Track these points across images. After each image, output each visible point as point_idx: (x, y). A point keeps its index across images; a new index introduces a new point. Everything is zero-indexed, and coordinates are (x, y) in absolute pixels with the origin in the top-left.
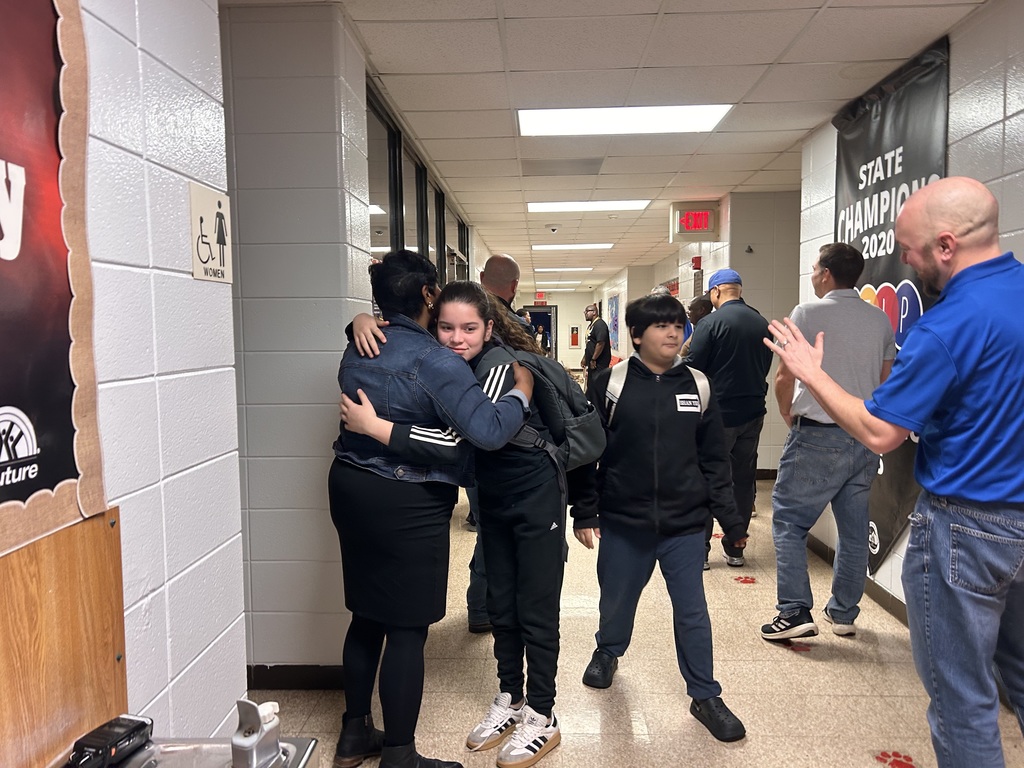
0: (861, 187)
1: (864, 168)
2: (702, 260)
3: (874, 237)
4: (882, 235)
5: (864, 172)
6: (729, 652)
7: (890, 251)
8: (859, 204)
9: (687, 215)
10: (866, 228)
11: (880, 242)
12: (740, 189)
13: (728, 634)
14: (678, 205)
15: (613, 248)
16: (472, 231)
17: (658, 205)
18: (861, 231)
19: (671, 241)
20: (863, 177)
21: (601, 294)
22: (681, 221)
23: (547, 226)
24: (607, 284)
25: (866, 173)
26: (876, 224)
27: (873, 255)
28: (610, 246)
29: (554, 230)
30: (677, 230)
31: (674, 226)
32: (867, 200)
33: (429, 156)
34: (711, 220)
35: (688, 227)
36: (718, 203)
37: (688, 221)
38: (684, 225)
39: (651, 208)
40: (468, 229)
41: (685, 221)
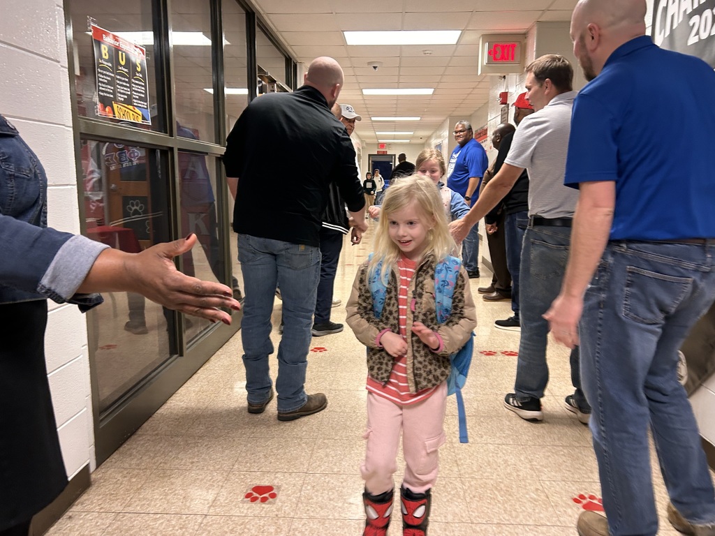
2: (509, 95)
3: (707, 13)
6: (505, 511)
9: (496, 46)
10: (695, 5)
12: (547, 17)
13: (507, 482)
14: (487, 37)
15: (434, 94)
16: (300, 68)
17: (472, 37)
19: (479, 73)
21: (429, 145)
22: (490, 53)
23: (369, 63)
24: (434, 135)
27: (704, 36)
28: (430, 91)
29: (375, 67)
30: (485, 61)
31: (483, 57)
34: (517, 51)
35: (495, 59)
36: (525, 35)
37: (495, 52)
38: (492, 57)
39: (462, 42)
40: (296, 65)
41: (492, 53)
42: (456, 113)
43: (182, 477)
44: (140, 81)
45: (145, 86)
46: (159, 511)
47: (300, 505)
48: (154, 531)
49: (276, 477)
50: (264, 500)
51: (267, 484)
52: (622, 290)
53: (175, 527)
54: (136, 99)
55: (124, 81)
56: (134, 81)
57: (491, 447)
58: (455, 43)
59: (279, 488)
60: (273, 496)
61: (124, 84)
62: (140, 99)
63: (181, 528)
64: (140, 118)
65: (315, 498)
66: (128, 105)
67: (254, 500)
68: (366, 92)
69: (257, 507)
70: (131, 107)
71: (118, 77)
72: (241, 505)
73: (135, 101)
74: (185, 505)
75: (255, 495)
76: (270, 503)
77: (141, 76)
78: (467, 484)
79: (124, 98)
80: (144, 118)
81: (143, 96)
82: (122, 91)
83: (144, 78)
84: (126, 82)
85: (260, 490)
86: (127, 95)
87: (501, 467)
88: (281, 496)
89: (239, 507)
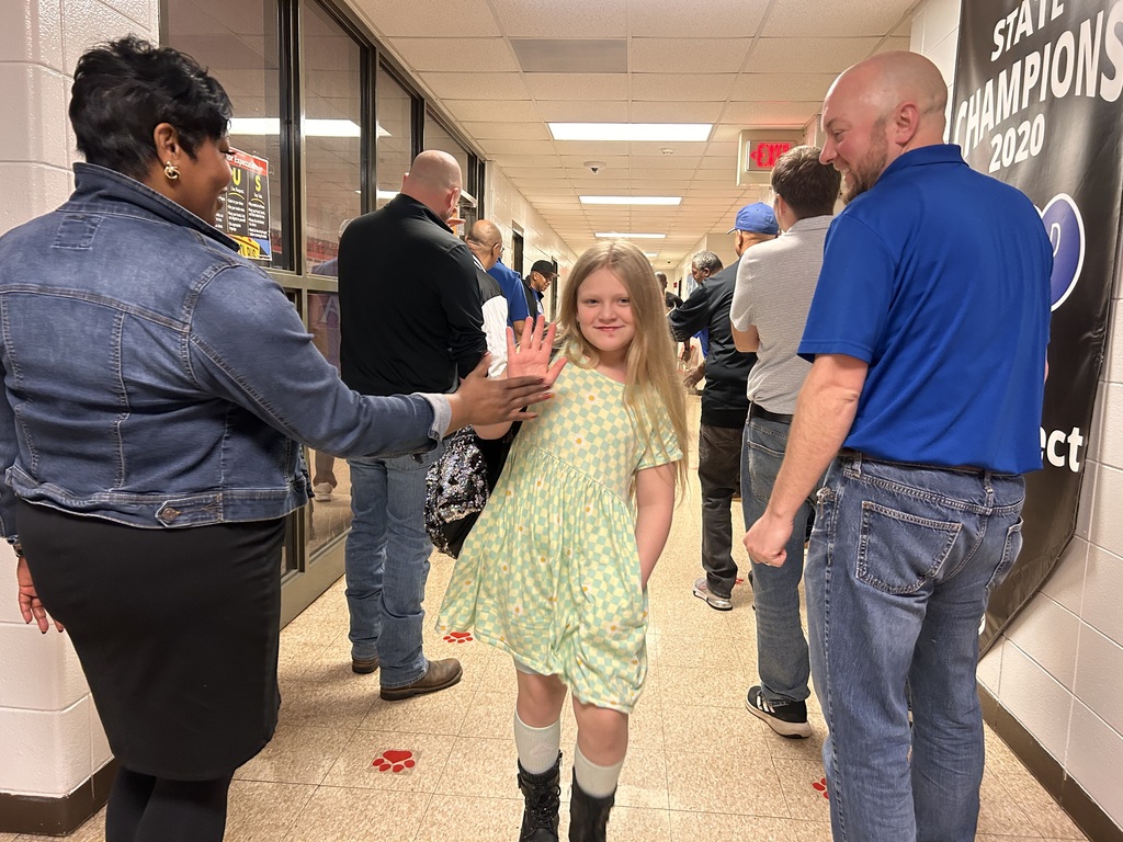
0: (995, 56)
1: (1001, 25)
3: (1011, 133)
4: (1025, 126)
5: (1001, 32)
7: (1035, 151)
8: (990, 84)
9: (761, 147)
10: (998, 121)
11: (1019, 139)
14: (749, 134)
15: (682, 204)
16: (489, 168)
17: (728, 133)
18: (991, 127)
19: (738, 182)
20: (998, 40)
22: (752, 155)
23: (586, 164)
25: (1004, 32)
26: (1015, 110)
27: (1007, 162)
28: (676, 201)
29: (594, 170)
30: (746, 167)
31: (744, 162)
32: (1003, 75)
33: (379, 31)
35: (760, 164)
36: (802, 132)
37: (760, 155)
38: (756, 161)
39: (715, 138)
40: (484, 165)
41: (756, 155)
42: (715, 230)
43: (292, 735)
44: (260, 203)
45: (266, 210)
46: (259, 778)
47: (444, 777)
48: (250, 803)
49: (416, 741)
50: (397, 769)
51: (403, 748)
52: (857, 538)
53: (277, 798)
54: (252, 227)
55: (238, 206)
56: (250, 204)
57: (714, 711)
58: (705, 139)
59: (419, 754)
60: (411, 764)
61: (238, 209)
62: (259, 227)
63: (285, 801)
64: (258, 252)
65: (466, 770)
66: (242, 236)
67: (384, 768)
68: (585, 200)
69: (388, 777)
70: (245, 239)
71: (231, 201)
72: (366, 775)
73: (251, 230)
74: (293, 772)
75: (386, 761)
76: (405, 773)
77: (261, 197)
78: (673, 759)
79: (238, 228)
80: (262, 252)
81: (263, 223)
82: (234, 219)
83: (265, 199)
84: (241, 207)
85: (393, 755)
86: (241, 223)
87: (723, 738)
88: (421, 765)
89: (363, 777)
